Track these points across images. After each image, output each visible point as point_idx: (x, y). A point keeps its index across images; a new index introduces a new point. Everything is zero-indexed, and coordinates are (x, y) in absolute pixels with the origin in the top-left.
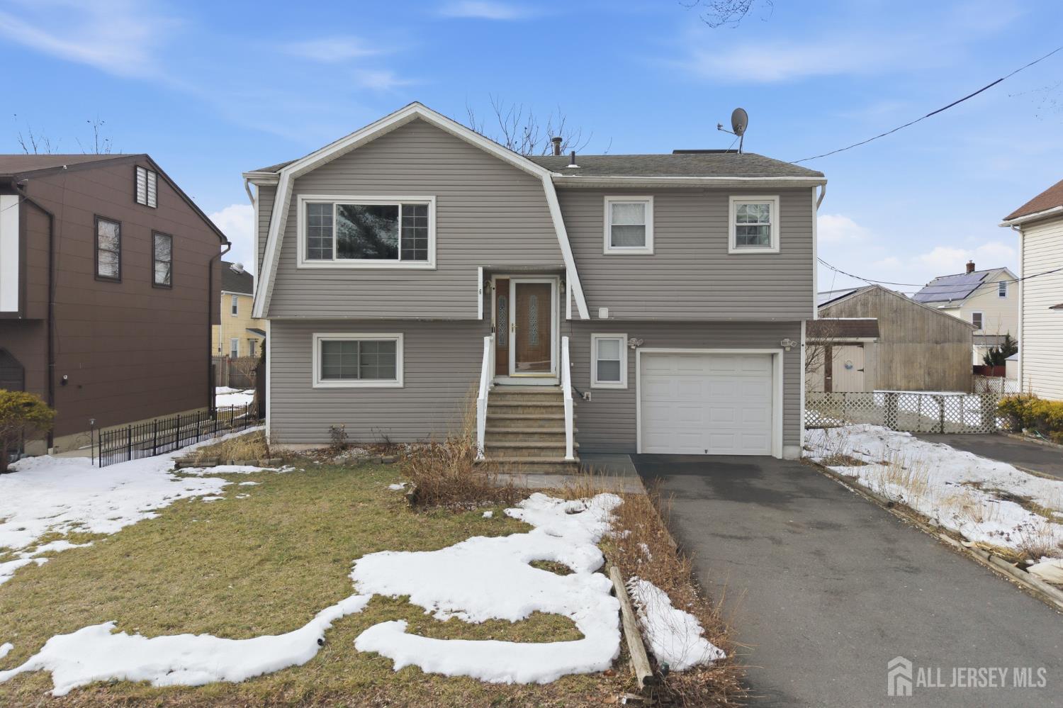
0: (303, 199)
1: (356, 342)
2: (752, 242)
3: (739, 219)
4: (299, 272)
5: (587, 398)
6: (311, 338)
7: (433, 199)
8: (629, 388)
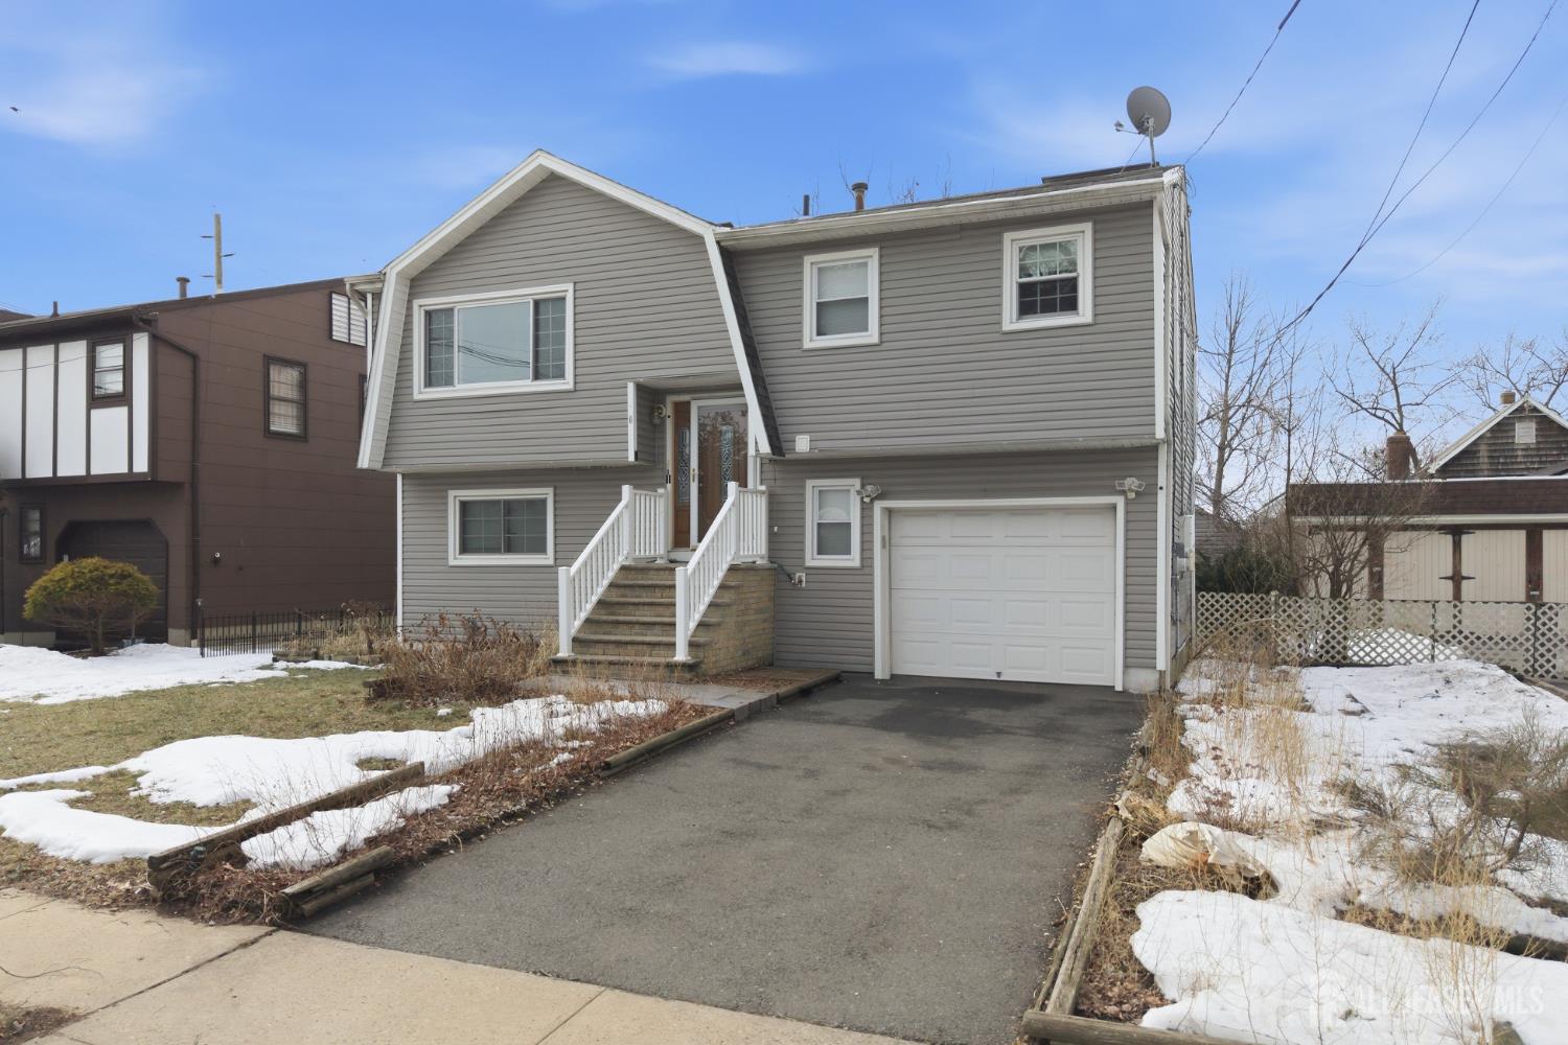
0: (421, 306)
1: (498, 502)
2: (1049, 308)
3: (1024, 271)
4: (416, 405)
5: (800, 582)
6: (446, 497)
7: (570, 287)
8: (863, 566)
